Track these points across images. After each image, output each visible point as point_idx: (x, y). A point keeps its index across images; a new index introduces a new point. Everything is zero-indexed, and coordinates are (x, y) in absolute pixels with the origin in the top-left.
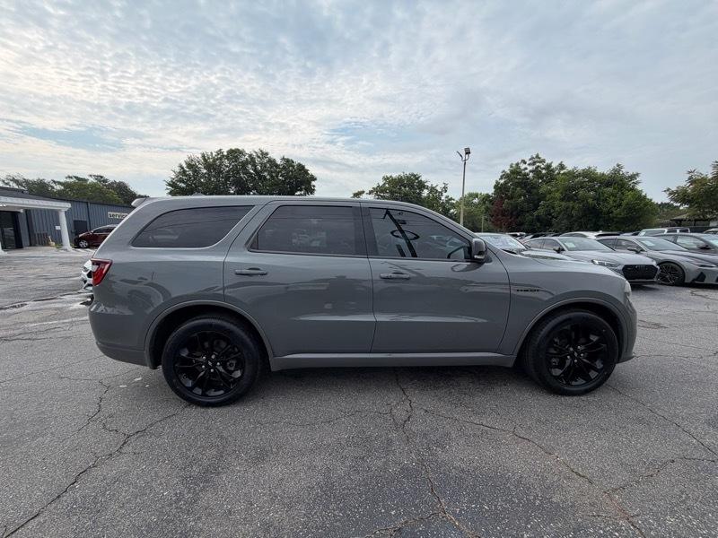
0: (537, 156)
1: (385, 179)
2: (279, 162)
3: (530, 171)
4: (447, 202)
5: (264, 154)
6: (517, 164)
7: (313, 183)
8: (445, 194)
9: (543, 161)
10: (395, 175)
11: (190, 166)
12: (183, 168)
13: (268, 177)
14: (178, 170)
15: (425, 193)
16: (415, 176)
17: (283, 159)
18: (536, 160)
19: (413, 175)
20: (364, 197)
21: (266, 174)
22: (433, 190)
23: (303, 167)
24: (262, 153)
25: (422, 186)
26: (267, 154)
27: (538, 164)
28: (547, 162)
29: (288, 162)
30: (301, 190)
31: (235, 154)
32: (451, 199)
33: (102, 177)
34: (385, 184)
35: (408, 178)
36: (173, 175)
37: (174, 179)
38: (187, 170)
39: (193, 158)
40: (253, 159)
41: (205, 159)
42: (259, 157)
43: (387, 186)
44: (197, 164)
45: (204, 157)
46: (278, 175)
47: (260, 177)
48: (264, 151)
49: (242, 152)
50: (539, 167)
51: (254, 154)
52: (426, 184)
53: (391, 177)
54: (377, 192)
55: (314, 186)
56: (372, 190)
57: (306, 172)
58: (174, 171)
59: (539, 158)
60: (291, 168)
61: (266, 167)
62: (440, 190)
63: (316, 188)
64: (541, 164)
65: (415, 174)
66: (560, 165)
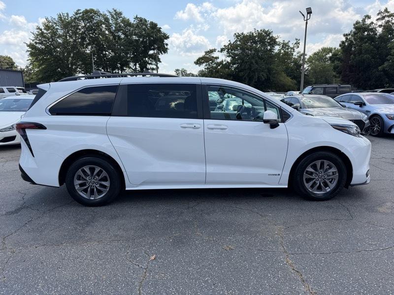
0: (386, 10)
1: (238, 36)
2: (132, 21)
3: (380, 26)
4: (299, 57)
5: (119, 14)
6: (364, 20)
7: (166, 41)
8: (296, 50)
10: (246, 33)
11: (47, 27)
12: (41, 30)
13: (123, 36)
14: (36, 31)
15: (277, 49)
16: (266, 32)
17: (136, 18)
18: (385, 14)
19: (264, 31)
20: (215, 55)
21: (120, 34)
22: (285, 45)
23: (156, 25)
24: (116, 13)
25: (273, 42)
26: (121, 14)
27: (387, 19)
29: (142, 21)
30: (154, 49)
31: (88, 15)
32: (304, 54)
34: (236, 41)
35: (260, 35)
36: (32, 37)
37: (33, 41)
38: (45, 31)
39: (50, 19)
40: (107, 19)
41: (61, 20)
42: (112, 16)
43: (238, 43)
44: (55, 25)
45: (61, 18)
46: (131, 35)
47: (114, 37)
48: (118, 11)
49: (96, 13)
50: (388, 21)
51: (108, 14)
52: (277, 40)
53: (242, 34)
54: (228, 49)
55: (167, 45)
56: (224, 47)
57: (159, 30)
58: (33, 33)
59: (388, 12)
60: (144, 27)
61: (120, 26)
62: (292, 46)
63: (168, 47)
64: (389, 18)
65: (266, 30)
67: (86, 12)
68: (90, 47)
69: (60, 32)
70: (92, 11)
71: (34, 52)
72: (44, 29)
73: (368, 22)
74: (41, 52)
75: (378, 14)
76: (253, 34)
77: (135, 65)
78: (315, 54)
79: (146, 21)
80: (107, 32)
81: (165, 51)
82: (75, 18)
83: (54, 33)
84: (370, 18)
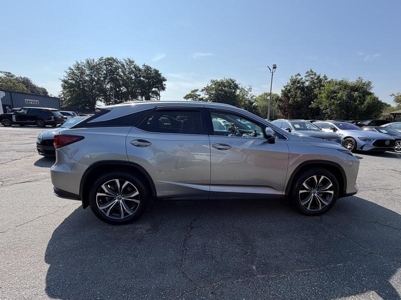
0: (311, 71)
1: (212, 81)
2: (141, 67)
3: (307, 81)
4: (252, 98)
5: (131, 62)
6: (296, 76)
7: (164, 83)
8: (250, 93)
9: (315, 74)
10: (219, 80)
11: (78, 68)
12: (72, 70)
14: (68, 71)
15: (238, 92)
17: (144, 65)
18: (310, 73)
19: (231, 80)
20: (198, 93)
21: (132, 76)
22: (242, 90)
23: (158, 71)
24: (130, 61)
25: (236, 87)
26: (133, 62)
27: (311, 76)
28: (317, 74)
29: (148, 69)
31: (110, 62)
32: (254, 96)
33: (9, 73)
34: (212, 85)
35: (228, 82)
36: (66, 75)
37: (66, 77)
38: (75, 71)
39: (79, 63)
40: (123, 65)
41: (88, 63)
42: (127, 64)
43: (213, 86)
44: (83, 67)
45: (88, 62)
46: (140, 76)
47: (128, 78)
48: (131, 60)
49: (115, 61)
50: (312, 78)
51: (124, 62)
52: (238, 86)
53: (216, 80)
54: (207, 90)
55: (165, 85)
56: (204, 88)
57: (160, 75)
58: (66, 72)
60: (149, 72)
61: (132, 70)
62: (247, 90)
63: (166, 86)
64: (313, 76)
65: (232, 79)
66: (325, 76)
67: (109, 59)
68: (109, 84)
69: (88, 72)
70: (112, 59)
71: (67, 85)
72: (75, 70)
73: (299, 78)
74: (72, 86)
75: (306, 73)
76: (223, 81)
77: (142, 98)
79: (150, 68)
80: (122, 74)
81: (164, 89)
82: (99, 63)
83: (82, 73)
84: (300, 75)
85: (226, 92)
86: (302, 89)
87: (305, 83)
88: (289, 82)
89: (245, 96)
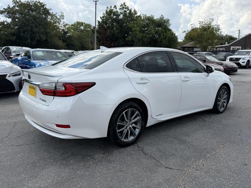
0: (124, 3)
1: (15, 2)
3: (121, 13)
4: (65, 26)
8: (62, 20)
9: (128, 8)
16: (41, 4)
18: (124, 6)
19: (39, 2)
22: (52, 15)
25: (47, 12)
27: (125, 10)
28: (130, 8)
32: (67, 25)
34: (14, 6)
35: (35, 5)
43: (17, 8)
50: (125, 11)
52: (50, 11)
53: (20, 1)
54: (8, 12)
56: (3, 10)
59: (126, 6)
62: (59, 17)
64: (126, 10)
65: (41, 2)
66: (135, 11)
73: (115, 10)
75: (121, 6)
76: (29, 3)
78: (72, 25)
85: (35, 18)
86: (117, 21)
87: (120, 15)
88: (105, 13)
89: (57, 24)
